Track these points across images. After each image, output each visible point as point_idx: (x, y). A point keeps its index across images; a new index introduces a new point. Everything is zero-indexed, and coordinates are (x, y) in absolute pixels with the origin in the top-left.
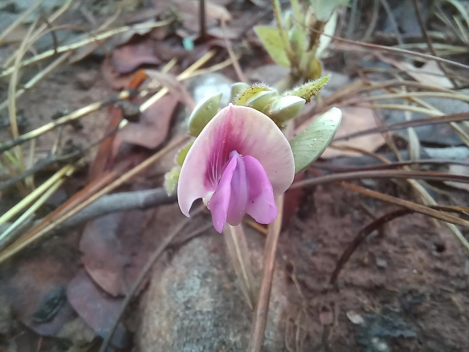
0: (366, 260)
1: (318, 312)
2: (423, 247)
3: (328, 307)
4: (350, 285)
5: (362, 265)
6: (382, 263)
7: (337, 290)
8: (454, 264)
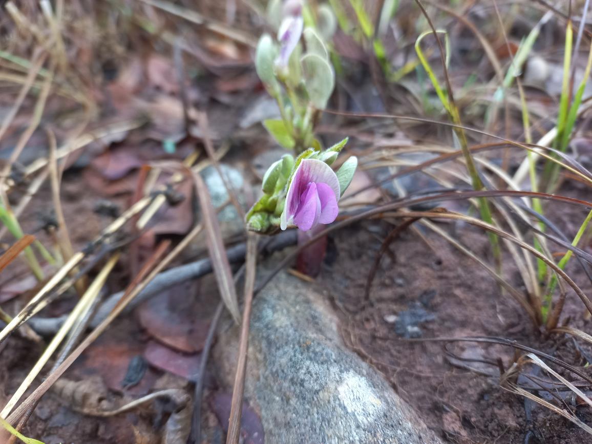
0: (387, 281)
1: (363, 323)
2: (427, 265)
3: (369, 317)
4: (381, 300)
5: (384, 286)
6: (400, 281)
7: (372, 305)
8: (450, 270)
